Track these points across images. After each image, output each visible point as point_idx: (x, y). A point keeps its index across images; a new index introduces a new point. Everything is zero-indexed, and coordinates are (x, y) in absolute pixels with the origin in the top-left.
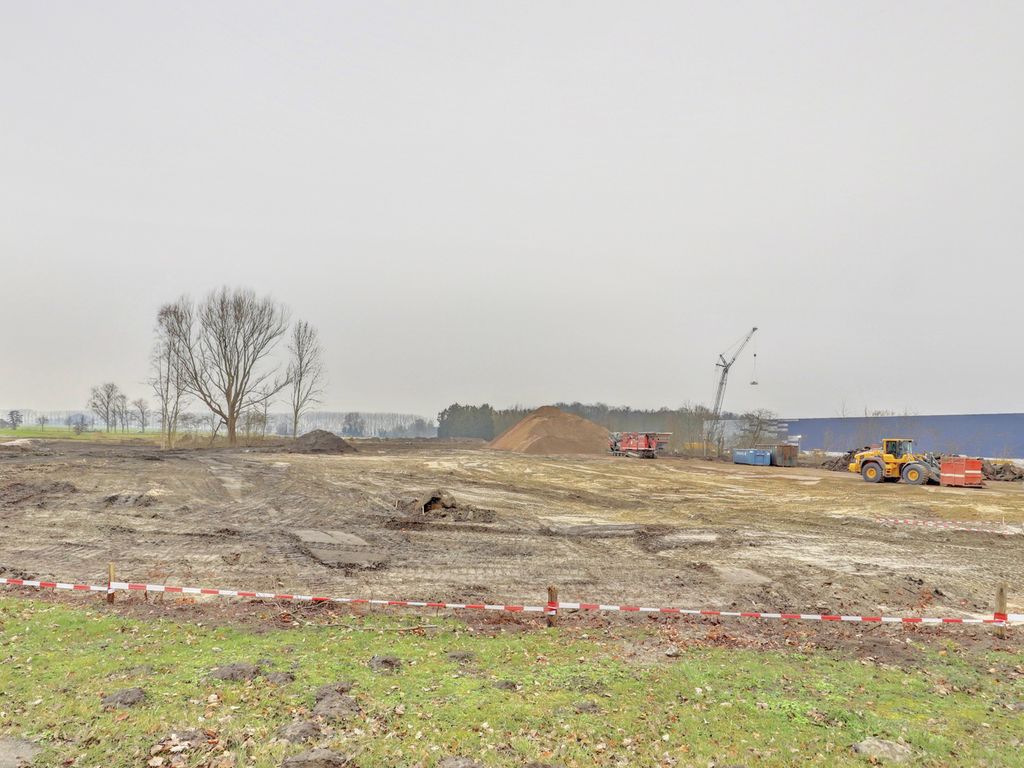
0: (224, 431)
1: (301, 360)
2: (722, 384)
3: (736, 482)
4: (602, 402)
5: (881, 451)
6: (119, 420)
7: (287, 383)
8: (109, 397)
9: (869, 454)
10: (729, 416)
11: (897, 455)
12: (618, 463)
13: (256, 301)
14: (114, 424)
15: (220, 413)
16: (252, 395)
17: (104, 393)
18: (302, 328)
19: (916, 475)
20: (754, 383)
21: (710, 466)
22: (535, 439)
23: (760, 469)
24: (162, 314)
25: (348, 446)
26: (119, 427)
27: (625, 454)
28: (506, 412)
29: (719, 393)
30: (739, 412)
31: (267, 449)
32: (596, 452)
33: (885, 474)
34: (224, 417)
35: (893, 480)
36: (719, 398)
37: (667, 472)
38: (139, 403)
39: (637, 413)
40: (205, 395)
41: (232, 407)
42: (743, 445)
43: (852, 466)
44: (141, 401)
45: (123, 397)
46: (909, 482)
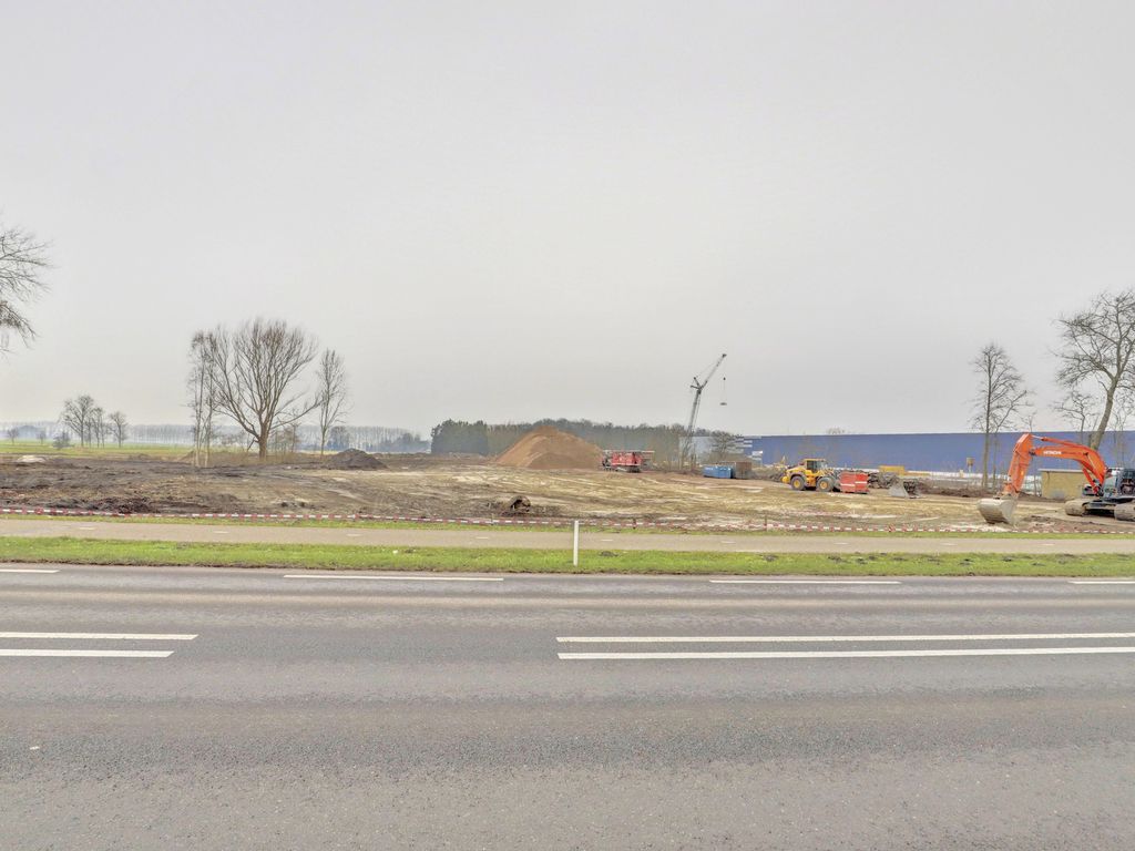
0: (255, 448)
1: (329, 384)
2: (695, 404)
3: (703, 491)
4: (587, 419)
5: (804, 468)
6: (94, 435)
7: (316, 405)
8: (83, 410)
9: (796, 470)
10: (702, 433)
11: (814, 471)
12: (612, 477)
13: (287, 331)
14: (89, 438)
15: (254, 432)
16: (281, 416)
17: (78, 406)
18: (329, 358)
19: (825, 484)
20: (723, 404)
21: (685, 479)
22: (537, 455)
23: (722, 481)
24: (195, 340)
25: (379, 463)
26: (94, 442)
27: (614, 469)
28: (498, 428)
29: (694, 412)
30: (712, 428)
31: (307, 465)
32: (590, 467)
33: (806, 484)
34: (257, 436)
35: (813, 489)
36: (693, 417)
37: (650, 485)
38: (116, 417)
39: (618, 428)
40: (238, 416)
41: (264, 426)
42: (711, 461)
43: (785, 478)
44: (117, 414)
45: (99, 410)
46: (822, 490)
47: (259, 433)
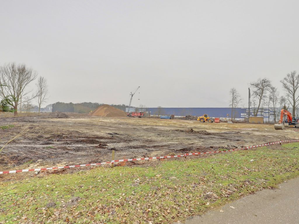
1: (41, 89)
2: (131, 99)
7: (36, 96)
9: (201, 117)
16: (22, 99)
19: (210, 121)
20: (139, 99)
36: (130, 103)
43: (198, 119)
47: (14, 105)
